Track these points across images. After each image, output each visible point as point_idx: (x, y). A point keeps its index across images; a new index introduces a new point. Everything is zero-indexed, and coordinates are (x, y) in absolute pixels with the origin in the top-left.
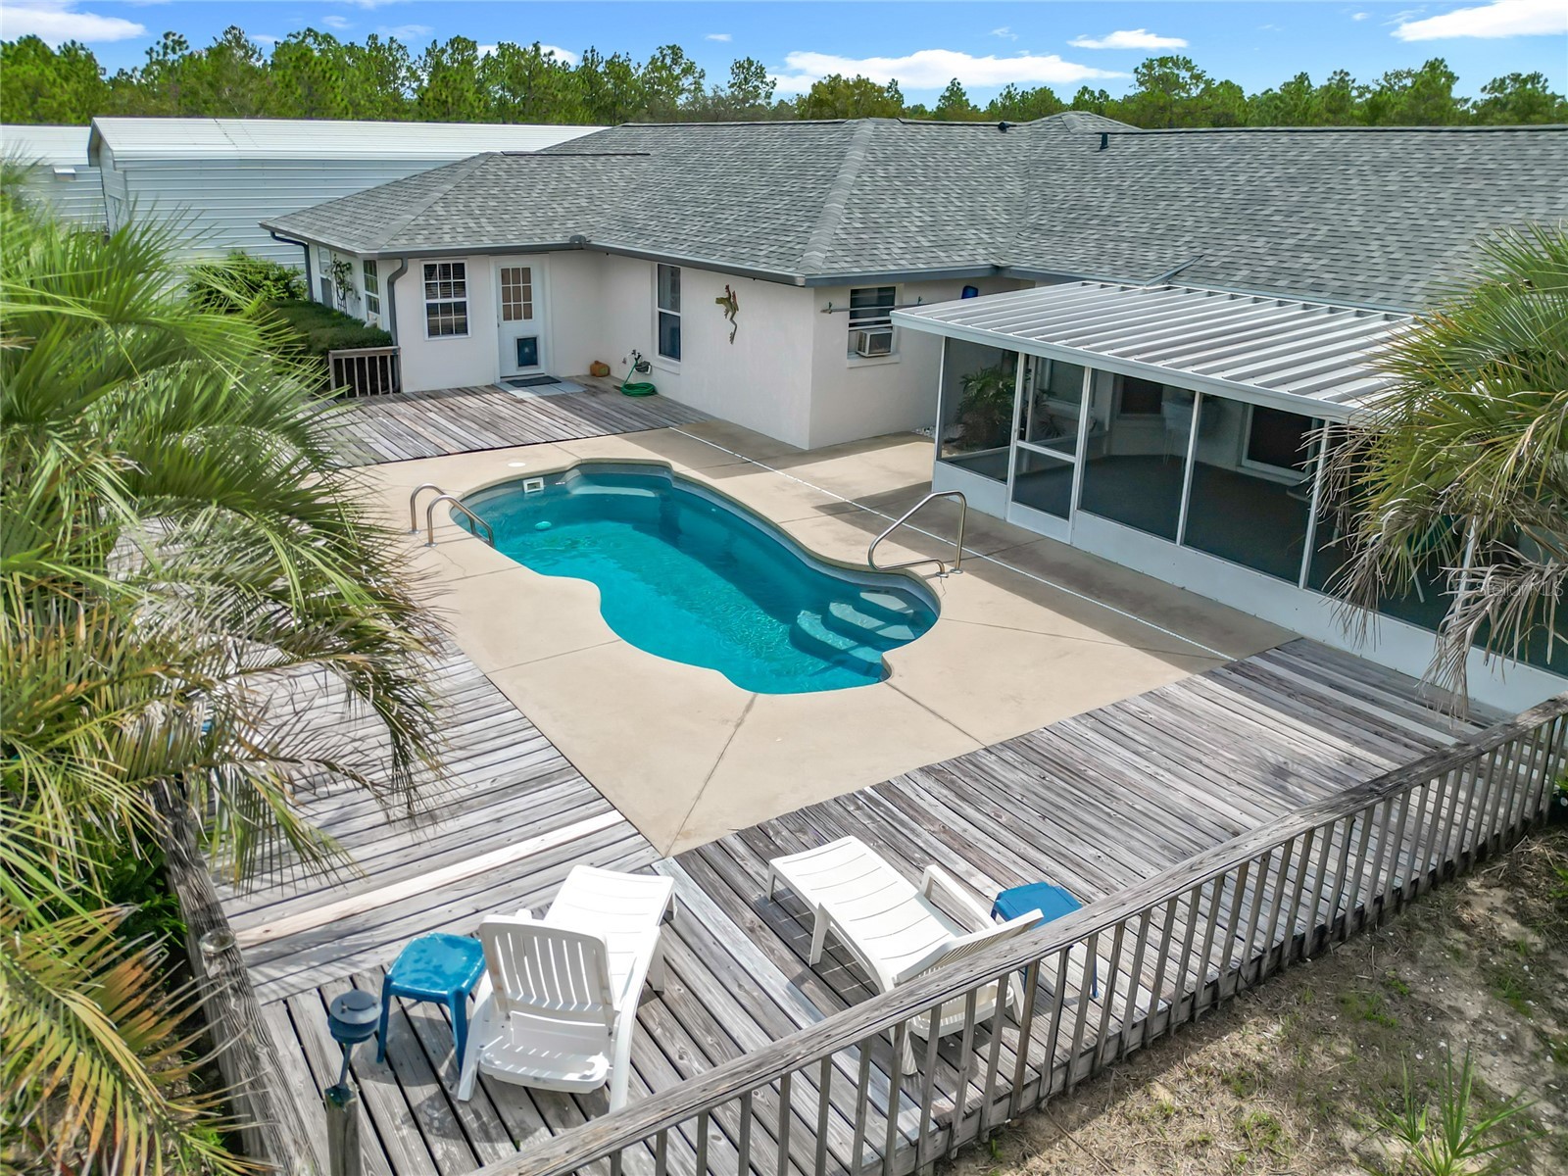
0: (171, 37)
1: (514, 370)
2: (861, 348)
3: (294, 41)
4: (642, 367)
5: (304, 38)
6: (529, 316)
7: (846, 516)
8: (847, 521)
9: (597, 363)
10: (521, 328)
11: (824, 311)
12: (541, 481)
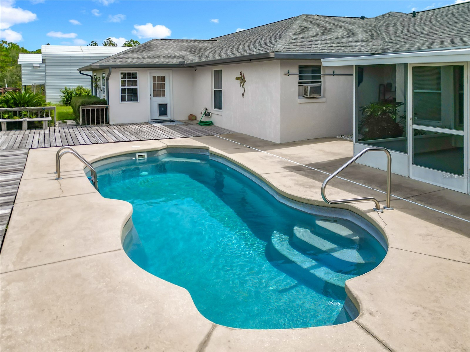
0: (93, 43)
1: (157, 117)
2: (305, 93)
3: (127, 43)
4: (208, 114)
5: (130, 42)
6: (164, 95)
7: (302, 172)
8: (303, 175)
9: (191, 115)
10: (160, 100)
11: (285, 74)
12: (145, 155)
